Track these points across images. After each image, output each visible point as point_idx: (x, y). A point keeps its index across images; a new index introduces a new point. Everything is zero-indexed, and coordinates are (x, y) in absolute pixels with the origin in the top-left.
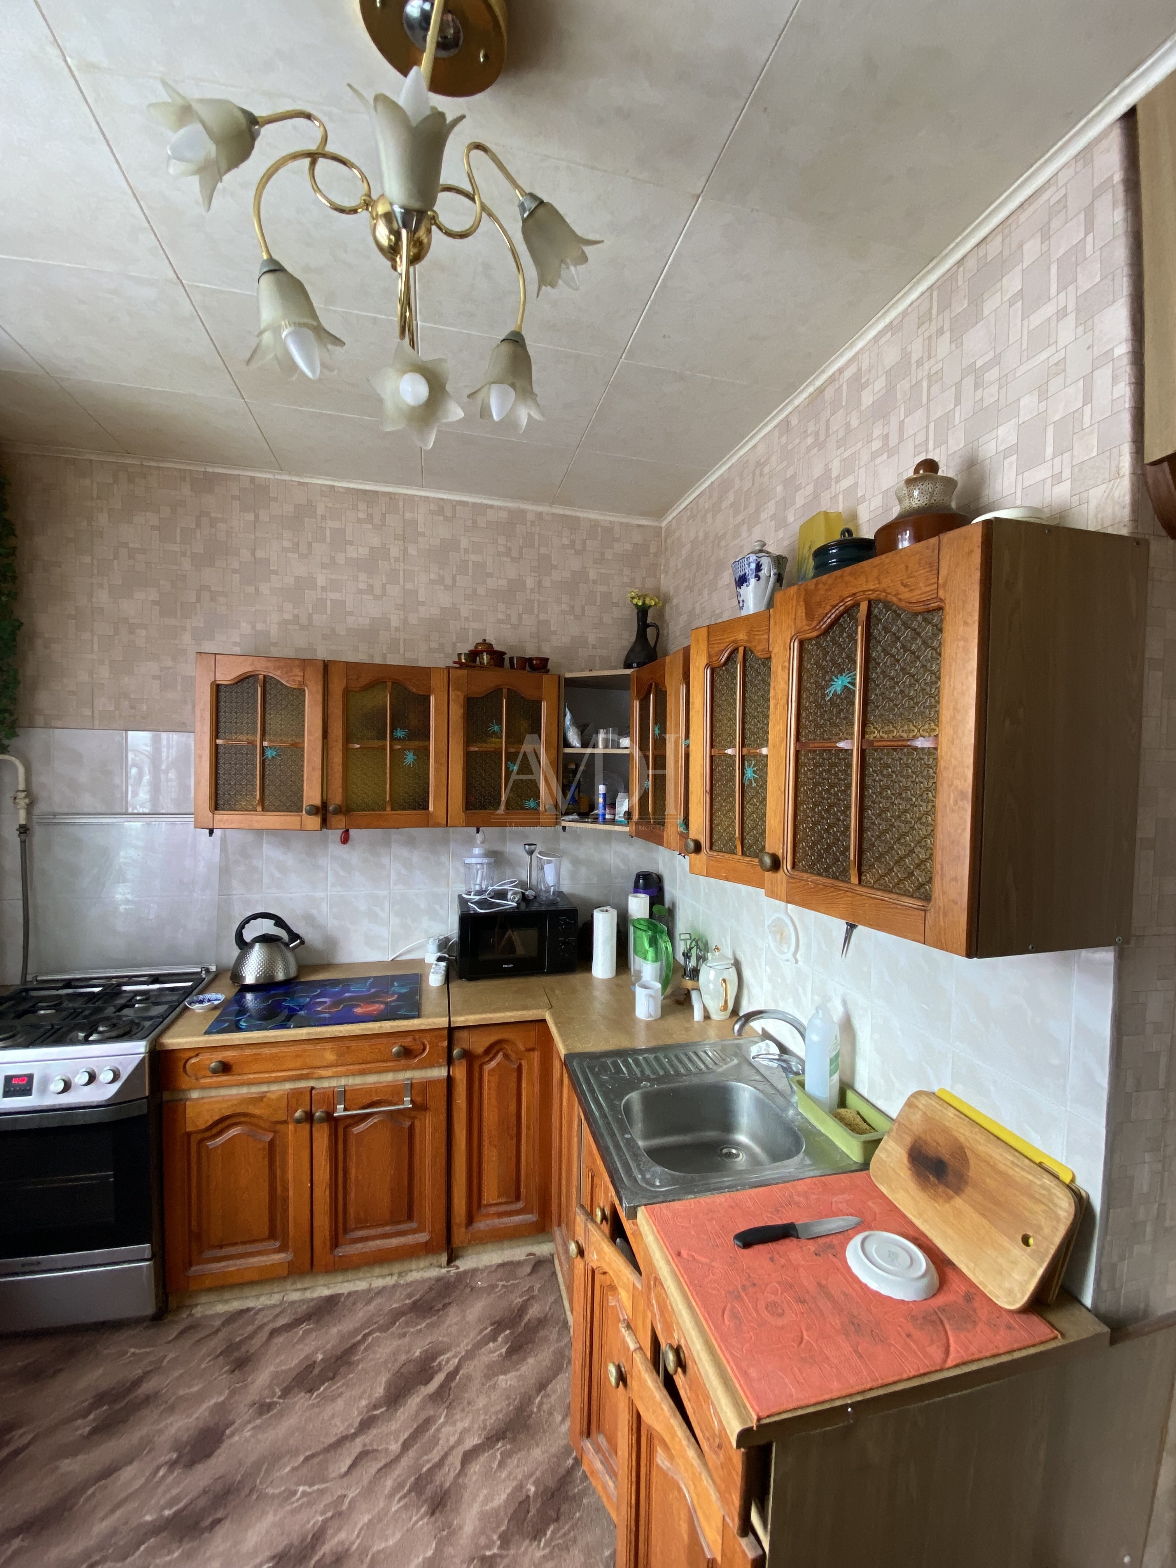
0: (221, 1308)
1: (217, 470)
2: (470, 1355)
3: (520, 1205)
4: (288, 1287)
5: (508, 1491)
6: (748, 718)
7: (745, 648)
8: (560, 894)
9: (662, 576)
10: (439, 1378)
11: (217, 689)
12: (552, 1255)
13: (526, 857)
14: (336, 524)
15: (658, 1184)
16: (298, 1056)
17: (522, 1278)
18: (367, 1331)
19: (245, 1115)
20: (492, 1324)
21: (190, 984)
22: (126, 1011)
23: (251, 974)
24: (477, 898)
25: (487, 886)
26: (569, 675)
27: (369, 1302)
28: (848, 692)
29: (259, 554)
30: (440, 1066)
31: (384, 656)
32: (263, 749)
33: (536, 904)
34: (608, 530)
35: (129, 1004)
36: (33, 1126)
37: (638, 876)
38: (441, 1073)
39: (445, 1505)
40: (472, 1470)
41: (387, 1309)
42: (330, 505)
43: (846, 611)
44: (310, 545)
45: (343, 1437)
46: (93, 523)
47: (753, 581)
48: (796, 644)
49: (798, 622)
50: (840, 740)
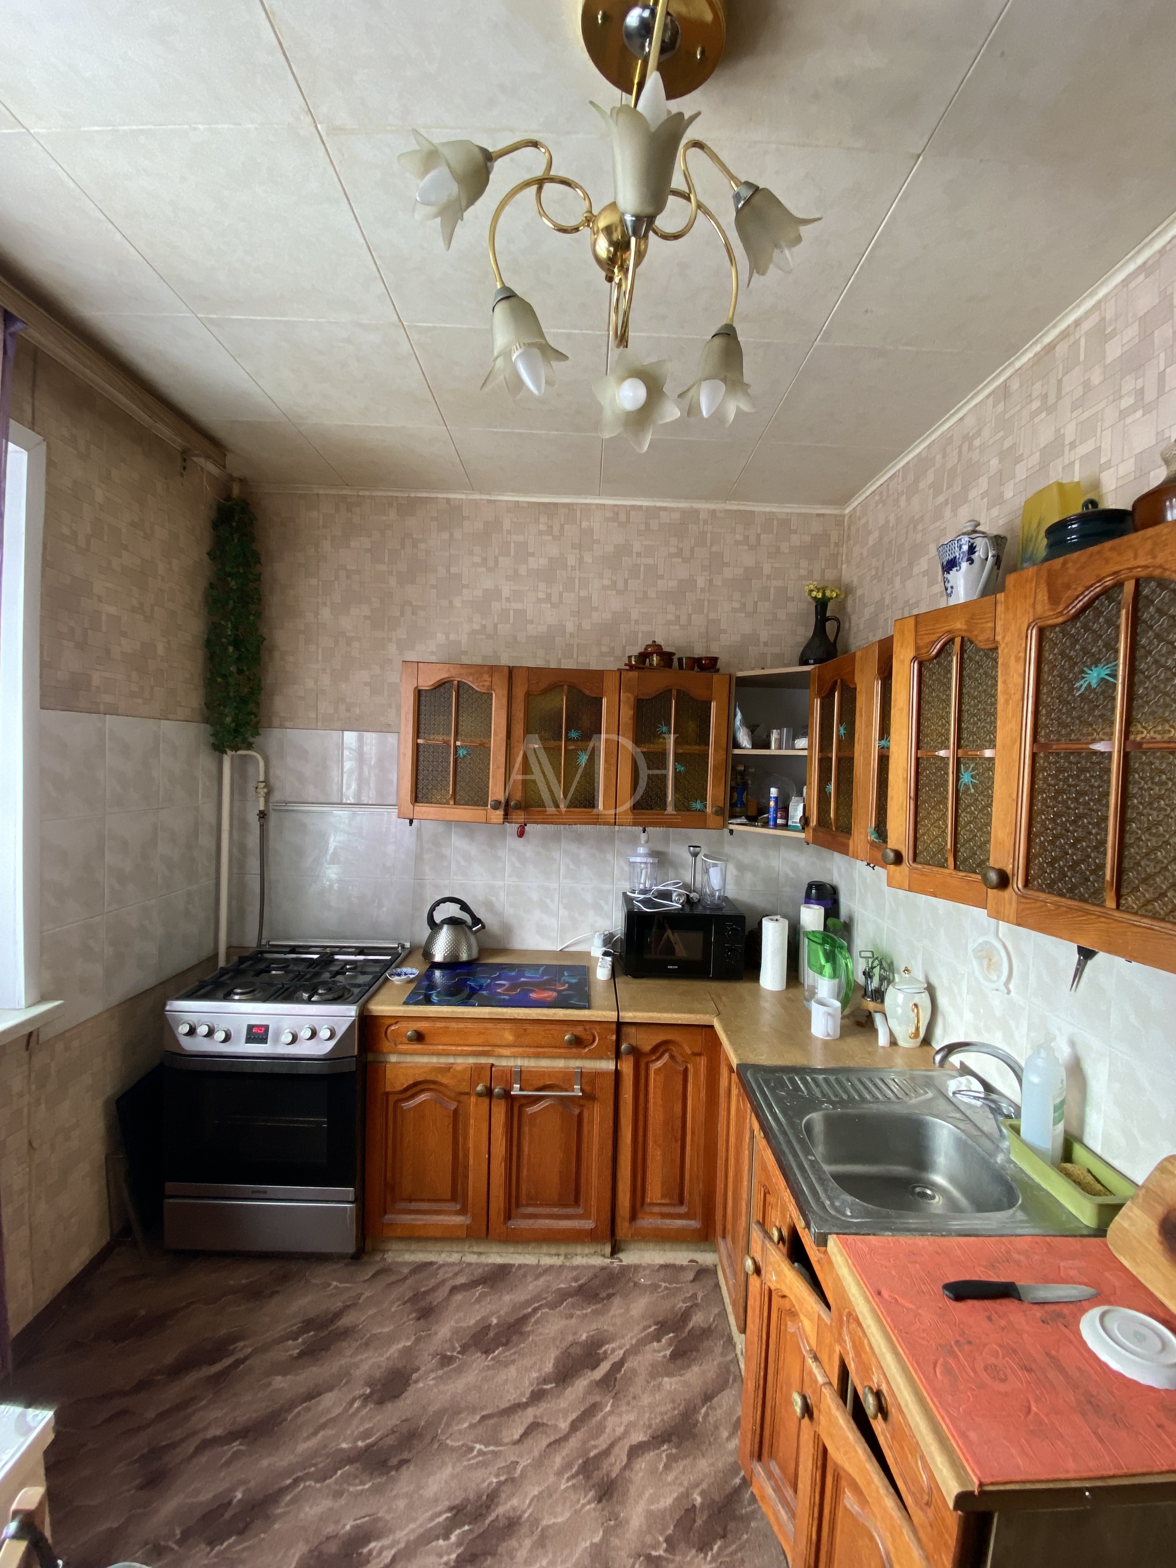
0: (409, 1257)
1: (419, 495)
2: (634, 1350)
3: (683, 1210)
4: (466, 1249)
5: (675, 1495)
6: (965, 716)
7: (963, 638)
8: (726, 899)
9: (844, 566)
10: (605, 1367)
11: (419, 693)
12: (716, 1266)
13: (690, 859)
14: (520, 538)
15: (849, 1213)
16: (481, 1033)
17: (685, 1282)
18: (536, 1305)
19: (434, 1082)
20: (656, 1323)
21: (389, 958)
22: (339, 978)
23: (439, 953)
24: (642, 897)
25: (651, 885)
26: (740, 674)
27: (538, 1277)
28: (1107, 687)
29: (453, 570)
30: (608, 1058)
31: (559, 661)
32: (456, 747)
33: (700, 908)
34: (785, 522)
35: (341, 972)
36: (268, 1071)
37: (810, 886)
38: (609, 1065)
39: (612, 1496)
40: (638, 1466)
41: (555, 1287)
42: (515, 520)
43: (1105, 592)
44: (496, 558)
45: (515, 1404)
46: (319, 550)
47: (964, 565)
48: (1034, 632)
49: (1039, 608)
50: (1094, 741)
